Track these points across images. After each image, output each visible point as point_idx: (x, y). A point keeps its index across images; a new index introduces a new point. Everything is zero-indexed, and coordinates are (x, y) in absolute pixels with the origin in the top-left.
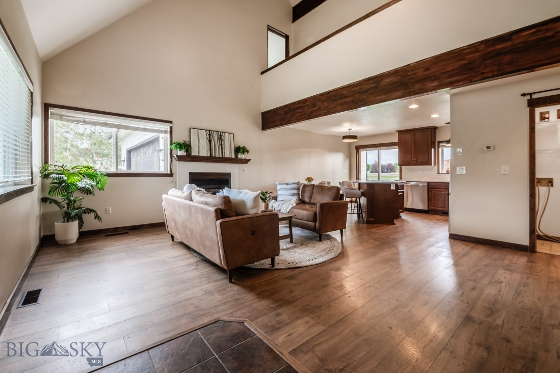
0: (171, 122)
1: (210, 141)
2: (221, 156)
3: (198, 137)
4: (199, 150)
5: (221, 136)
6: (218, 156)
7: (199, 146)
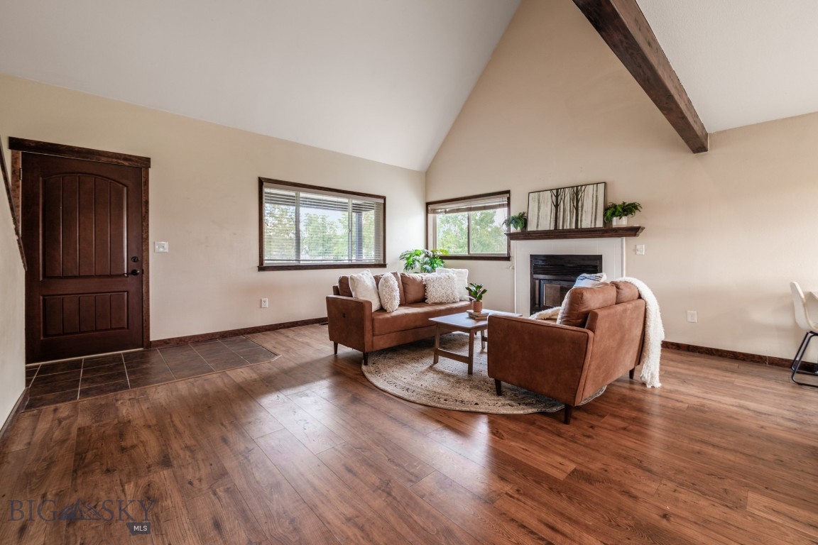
0: (508, 192)
1: (557, 206)
2: (574, 227)
3: (539, 203)
4: (538, 222)
5: (577, 194)
6: (568, 228)
7: (538, 216)
